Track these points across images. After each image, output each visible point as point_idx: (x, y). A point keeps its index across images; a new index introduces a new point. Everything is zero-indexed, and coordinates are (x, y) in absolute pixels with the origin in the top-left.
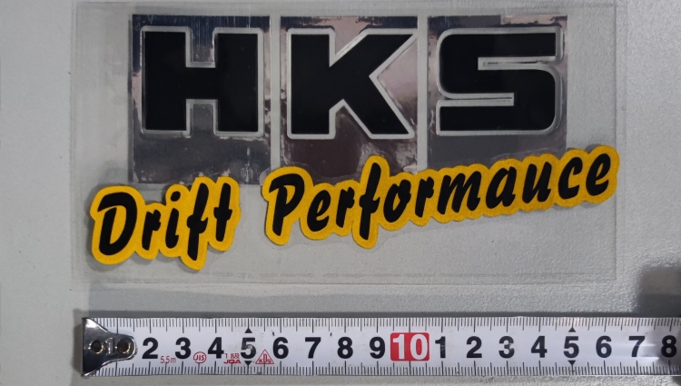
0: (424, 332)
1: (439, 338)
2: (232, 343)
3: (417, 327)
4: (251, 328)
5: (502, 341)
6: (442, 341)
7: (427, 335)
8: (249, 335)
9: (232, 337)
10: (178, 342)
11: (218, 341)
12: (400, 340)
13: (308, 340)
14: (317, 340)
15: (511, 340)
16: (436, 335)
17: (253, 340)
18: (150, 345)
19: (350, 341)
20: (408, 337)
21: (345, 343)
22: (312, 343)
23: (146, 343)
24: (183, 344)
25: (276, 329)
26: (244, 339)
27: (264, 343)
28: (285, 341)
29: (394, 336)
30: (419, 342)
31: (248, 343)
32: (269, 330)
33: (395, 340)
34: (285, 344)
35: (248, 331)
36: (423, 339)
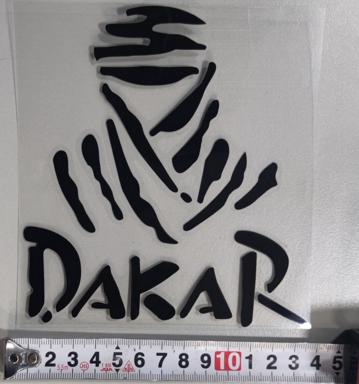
0: (238, 351)
1: (248, 355)
2: (106, 356)
3: (234, 347)
4: (119, 346)
6: (250, 357)
7: (240, 353)
8: (118, 351)
9: (106, 351)
10: (70, 355)
11: (97, 354)
12: (222, 356)
13: (158, 354)
14: (164, 355)
15: (297, 357)
16: (245, 353)
17: (121, 354)
18: (51, 356)
19: (187, 356)
20: (227, 354)
21: (184, 357)
22: (161, 357)
23: (47, 355)
24: (73, 356)
25: (137, 347)
26: (114, 353)
27: (128, 357)
28: (143, 355)
29: (218, 353)
30: (234, 358)
31: (117, 356)
32: (132, 347)
33: (218, 356)
34: (143, 357)
35: (118, 348)
36: (237, 356)
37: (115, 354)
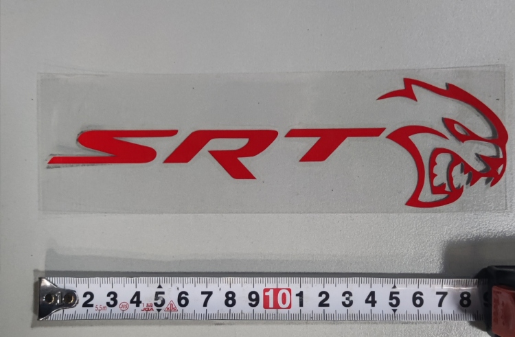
1: (298, 292)
2: (148, 296)
3: (283, 284)
4: (161, 285)
5: (344, 295)
6: (300, 295)
7: (289, 290)
8: (160, 290)
9: (148, 291)
10: (109, 295)
11: (138, 294)
12: (270, 294)
13: (203, 293)
14: (210, 294)
15: (350, 294)
16: (296, 291)
17: (163, 293)
18: (88, 297)
19: (234, 294)
20: (276, 291)
21: (230, 296)
22: (206, 296)
23: (85, 295)
24: (112, 296)
25: (180, 286)
27: (171, 296)
28: (186, 294)
29: (266, 290)
30: (284, 295)
31: (159, 296)
32: (175, 286)
33: (267, 294)
34: (187, 296)
35: (160, 287)
36: (287, 293)
37: (157, 293)
